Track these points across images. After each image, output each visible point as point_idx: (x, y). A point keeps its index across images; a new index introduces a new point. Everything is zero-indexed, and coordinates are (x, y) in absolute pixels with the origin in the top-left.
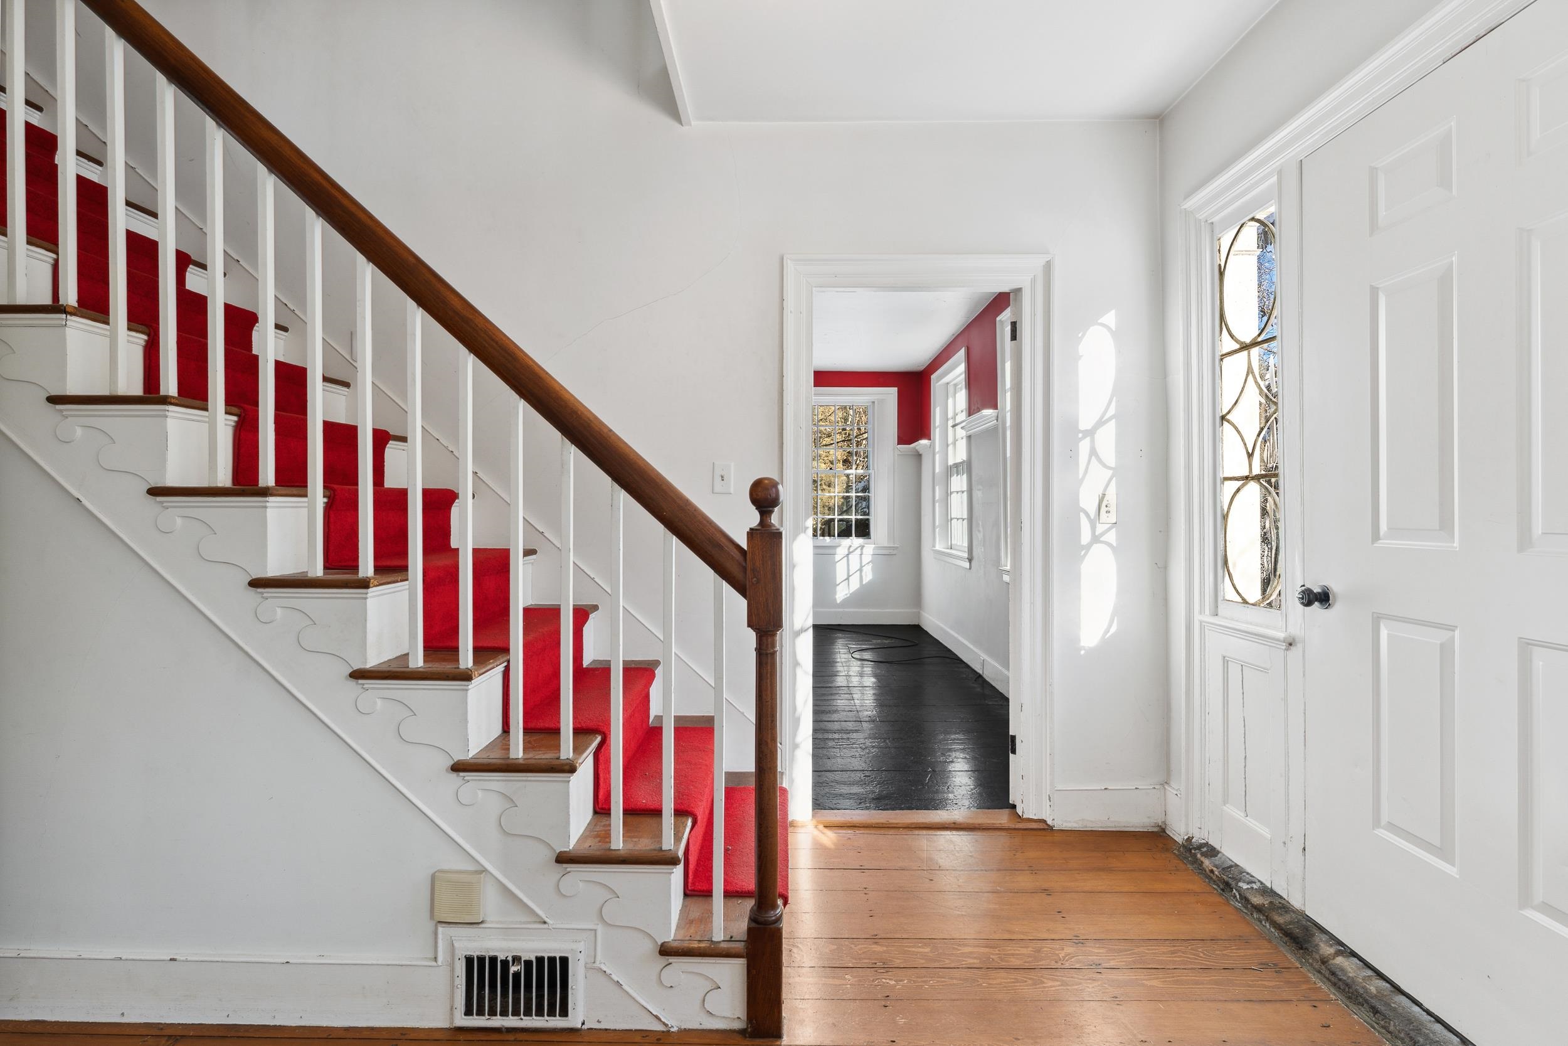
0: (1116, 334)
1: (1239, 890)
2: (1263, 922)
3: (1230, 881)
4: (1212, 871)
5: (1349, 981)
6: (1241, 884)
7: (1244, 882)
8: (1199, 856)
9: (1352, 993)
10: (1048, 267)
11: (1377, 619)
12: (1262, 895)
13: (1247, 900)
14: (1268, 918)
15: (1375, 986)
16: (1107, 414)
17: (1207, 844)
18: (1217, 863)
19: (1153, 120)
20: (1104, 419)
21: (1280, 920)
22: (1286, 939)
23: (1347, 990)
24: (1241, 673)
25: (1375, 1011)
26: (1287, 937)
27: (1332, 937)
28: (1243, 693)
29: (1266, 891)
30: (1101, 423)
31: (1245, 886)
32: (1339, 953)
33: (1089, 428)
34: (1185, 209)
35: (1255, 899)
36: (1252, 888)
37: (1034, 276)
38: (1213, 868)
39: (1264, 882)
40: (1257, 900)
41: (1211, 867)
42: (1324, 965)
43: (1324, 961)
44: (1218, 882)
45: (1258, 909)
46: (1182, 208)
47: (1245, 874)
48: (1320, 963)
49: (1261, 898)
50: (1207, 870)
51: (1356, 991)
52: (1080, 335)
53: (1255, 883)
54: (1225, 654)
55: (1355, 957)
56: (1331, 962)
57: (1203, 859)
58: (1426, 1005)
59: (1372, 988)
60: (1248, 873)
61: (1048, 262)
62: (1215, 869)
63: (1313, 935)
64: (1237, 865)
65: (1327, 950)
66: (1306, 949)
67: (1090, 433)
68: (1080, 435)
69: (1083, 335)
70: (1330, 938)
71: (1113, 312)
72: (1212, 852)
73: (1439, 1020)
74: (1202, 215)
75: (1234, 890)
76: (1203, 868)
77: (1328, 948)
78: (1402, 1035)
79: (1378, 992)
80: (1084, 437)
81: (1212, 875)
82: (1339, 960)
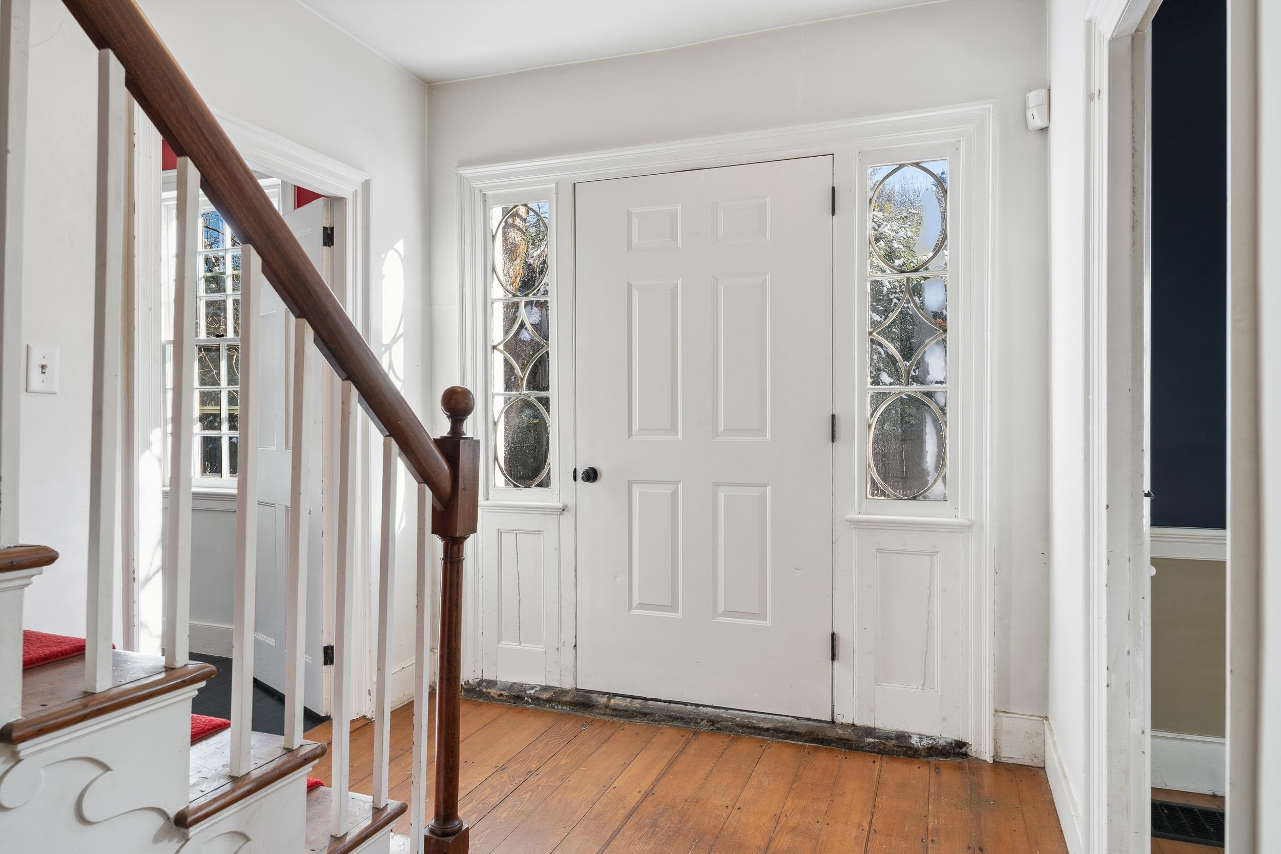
0: (404, 261)
1: (530, 696)
2: (556, 707)
3: (520, 693)
4: (501, 695)
5: (625, 709)
6: (528, 692)
7: (529, 690)
8: (484, 690)
9: (629, 714)
10: (366, 185)
11: (630, 484)
12: (546, 692)
13: (538, 699)
14: (559, 703)
15: (637, 704)
16: (399, 332)
17: (482, 681)
18: (501, 688)
19: (424, 83)
20: (397, 336)
21: (568, 699)
22: (576, 708)
23: (626, 713)
24: (515, 539)
25: (645, 715)
26: (576, 706)
27: (599, 693)
28: (517, 554)
29: (546, 688)
30: (395, 340)
31: (532, 692)
32: (609, 699)
33: (388, 343)
34: (461, 174)
35: (544, 696)
36: (536, 690)
37: (356, 190)
38: (501, 692)
39: (540, 684)
40: (545, 696)
41: (499, 693)
42: (607, 708)
43: (607, 706)
44: (509, 700)
45: (549, 701)
46: (459, 172)
47: (524, 685)
48: (604, 708)
49: (547, 693)
50: (496, 696)
51: (632, 711)
52: (383, 256)
53: (536, 687)
54: (499, 528)
55: (616, 696)
56: (610, 704)
57: (489, 690)
58: (662, 698)
59: (637, 705)
60: (526, 684)
61: (366, 180)
62: (503, 692)
63: (590, 697)
64: (515, 683)
65: (603, 700)
66: (594, 705)
67: (389, 347)
68: (383, 349)
69: (386, 256)
70: (598, 694)
71: (402, 240)
72: (491, 683)
73: (670, 702)
74: (477, 185)
75: (526, 698)
76: (492, 696)
77: (603, 699)
78: (663, 718)
79: (641, 705)
80: (385, 351)
81: (501, 698)
82: (613, 701)
